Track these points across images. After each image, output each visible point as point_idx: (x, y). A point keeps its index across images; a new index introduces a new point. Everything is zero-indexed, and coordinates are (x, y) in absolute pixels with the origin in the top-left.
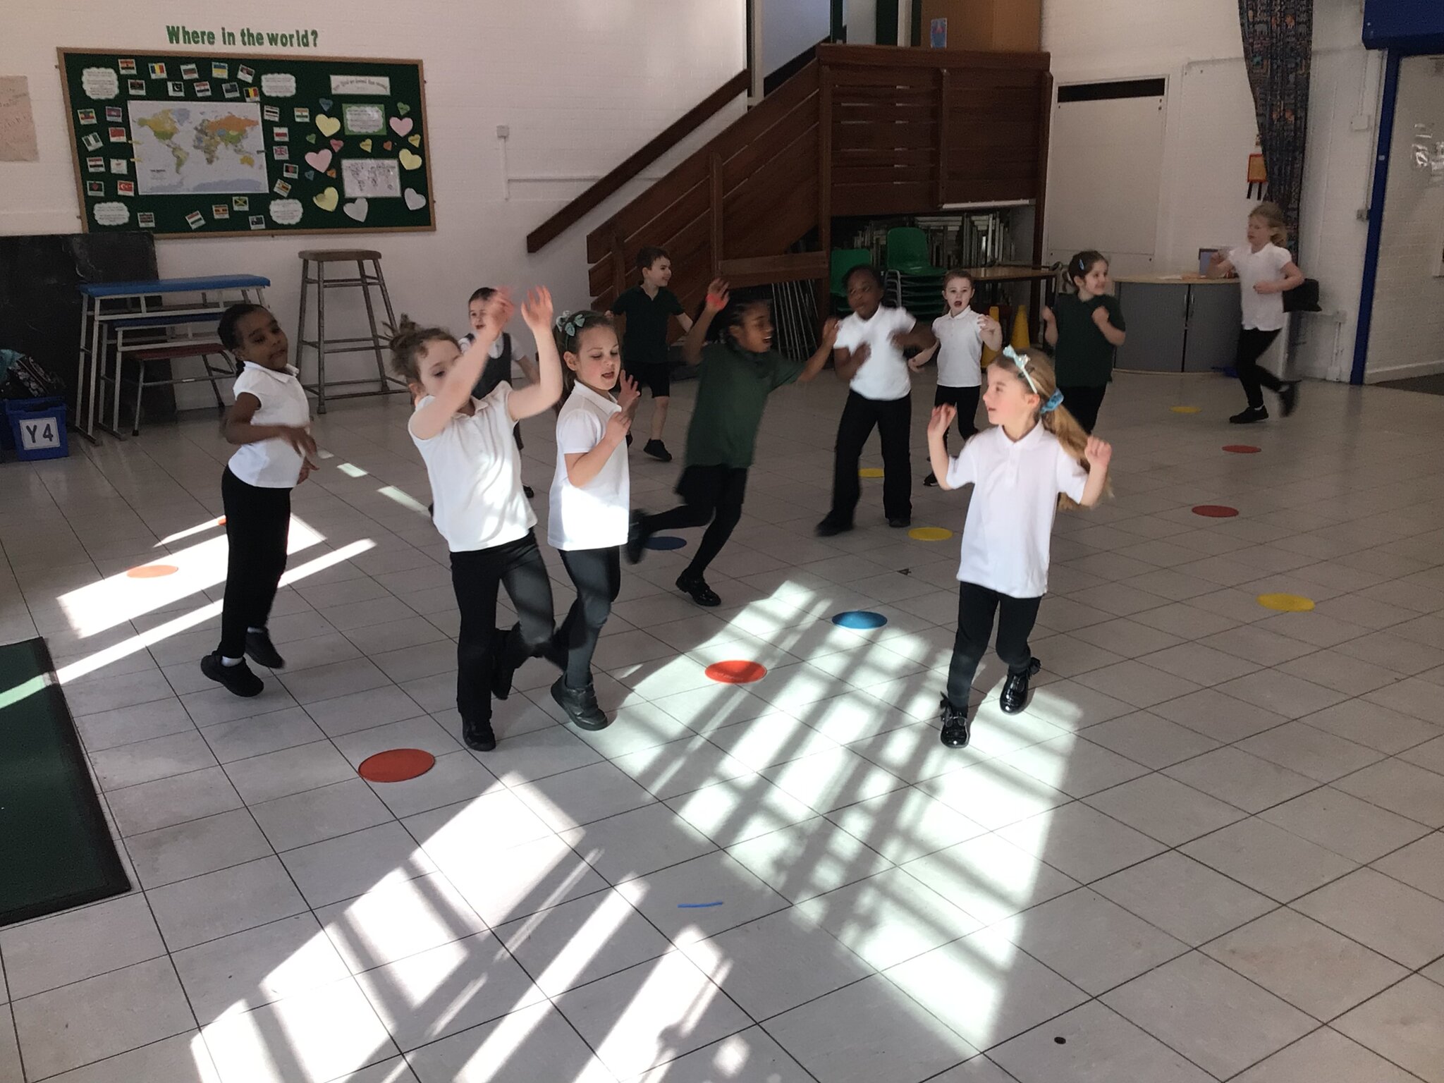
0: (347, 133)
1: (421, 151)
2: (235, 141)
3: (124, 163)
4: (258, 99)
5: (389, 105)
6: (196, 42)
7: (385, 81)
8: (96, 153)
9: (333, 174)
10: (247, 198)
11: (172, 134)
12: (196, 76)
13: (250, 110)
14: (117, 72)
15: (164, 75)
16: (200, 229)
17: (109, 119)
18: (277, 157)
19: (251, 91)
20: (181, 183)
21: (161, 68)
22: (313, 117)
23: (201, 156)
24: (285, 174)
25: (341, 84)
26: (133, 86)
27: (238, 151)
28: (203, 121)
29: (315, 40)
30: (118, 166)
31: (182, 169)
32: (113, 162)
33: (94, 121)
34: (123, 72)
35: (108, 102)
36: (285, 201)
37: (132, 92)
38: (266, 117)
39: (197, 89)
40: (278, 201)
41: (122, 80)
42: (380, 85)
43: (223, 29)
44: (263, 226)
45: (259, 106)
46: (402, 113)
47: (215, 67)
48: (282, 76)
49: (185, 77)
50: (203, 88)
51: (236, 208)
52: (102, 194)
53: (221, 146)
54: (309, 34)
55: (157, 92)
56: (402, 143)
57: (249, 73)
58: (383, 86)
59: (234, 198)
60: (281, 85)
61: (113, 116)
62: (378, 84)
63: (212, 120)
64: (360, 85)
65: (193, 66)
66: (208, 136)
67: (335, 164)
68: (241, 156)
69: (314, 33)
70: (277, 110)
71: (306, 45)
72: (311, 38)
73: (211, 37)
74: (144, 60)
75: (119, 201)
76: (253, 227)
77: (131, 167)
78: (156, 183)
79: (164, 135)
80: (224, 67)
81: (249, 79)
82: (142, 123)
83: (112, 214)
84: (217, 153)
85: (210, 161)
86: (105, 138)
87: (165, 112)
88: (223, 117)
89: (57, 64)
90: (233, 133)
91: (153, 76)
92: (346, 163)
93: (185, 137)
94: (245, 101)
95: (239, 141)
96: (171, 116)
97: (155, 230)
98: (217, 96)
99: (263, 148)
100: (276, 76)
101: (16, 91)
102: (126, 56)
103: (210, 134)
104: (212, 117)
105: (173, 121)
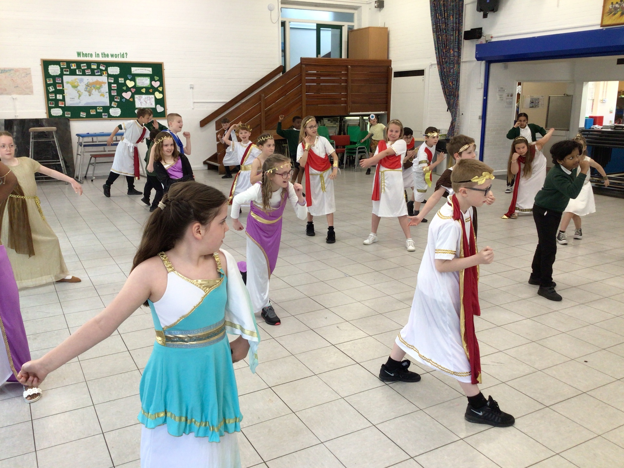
0: (137, 86)
1: (162, 92)
2: (99, 89)
3: (61, 96)
4: (107, 75)
5: (152, 77)
6: (86, 57)
7: (150, 69)
8: (52, 92)
9: (131, 100)
10: (102, 107)
11: (77, 87)
12: (86, 68)
13: (104, 79)
14: (60, 66)
15: (75, 67)
16: (85, 117)
17: (57, 81)
18: (113, 94)
19: (104, 72)
20: (80, 102)
21: (74, 65)
22: (125, 81)
23: (87, 93)
24: (115, 100)
25: (134, 70)
26: (65, 71)
27: (99, 92)
28: (88, 82)
29: (126, 56)
30: (59, 97)
31: (80, 98)
32: (58, 95)
33: (52, 82)
34: (62, 66)
35: (57, 76)
36: (115, 108)
37: (65, 73)
38: (109, 81)
39: (86, 72)
40: (112, 109)
41: (62, 69)
42: (149, 71)
43: (96, 52)
44: (107, 117)
45: (107, 77)
46: (156, 80)
47: (93, 65)
48: (115, 67)
49: (82, 68)
50: (88, 72)
51: (98, 111)
52: (54, 106)
53: (94, 91)
54: (125, 54)
55: (73, 73)
56: (156, 90)
57: (104, 67)
59: (98, 107)
60: (114, 70)
62: (147, 70)
63: (91, 82)
64: (141, 70)
65: (85, 64)
66: (89, 87)
67: (133, 96)
68: (100, 94)
70: (113, 79)
71: (123, 57)
73: (91, 55)
74: (69, 63)
75: (59, 108)
76: (103, 117)
77: (64, 97)
78: (71, 102)
79: (75, 87)
80: (95, 65)
81: (104, 69)
82: (68, 83)
83: (57, 112)
84: (92, 93)
85: (90, 95)
86: (55, 88)
87: (76, 79)
88: (95, 81)
89: (41, 64)
90: (98, 86)
91: (72, 68)
92: (136, 96)
93: (82, 87)
94: (102, 76)
96: (77, 80)
97: (71, 118)
98: (93, 74)
99: (108, 91)
100: (113, 67)
101: (27, 73)
102: (63, 61)
103: (90, 86)
104: (91, 81)
105: (78, 82)
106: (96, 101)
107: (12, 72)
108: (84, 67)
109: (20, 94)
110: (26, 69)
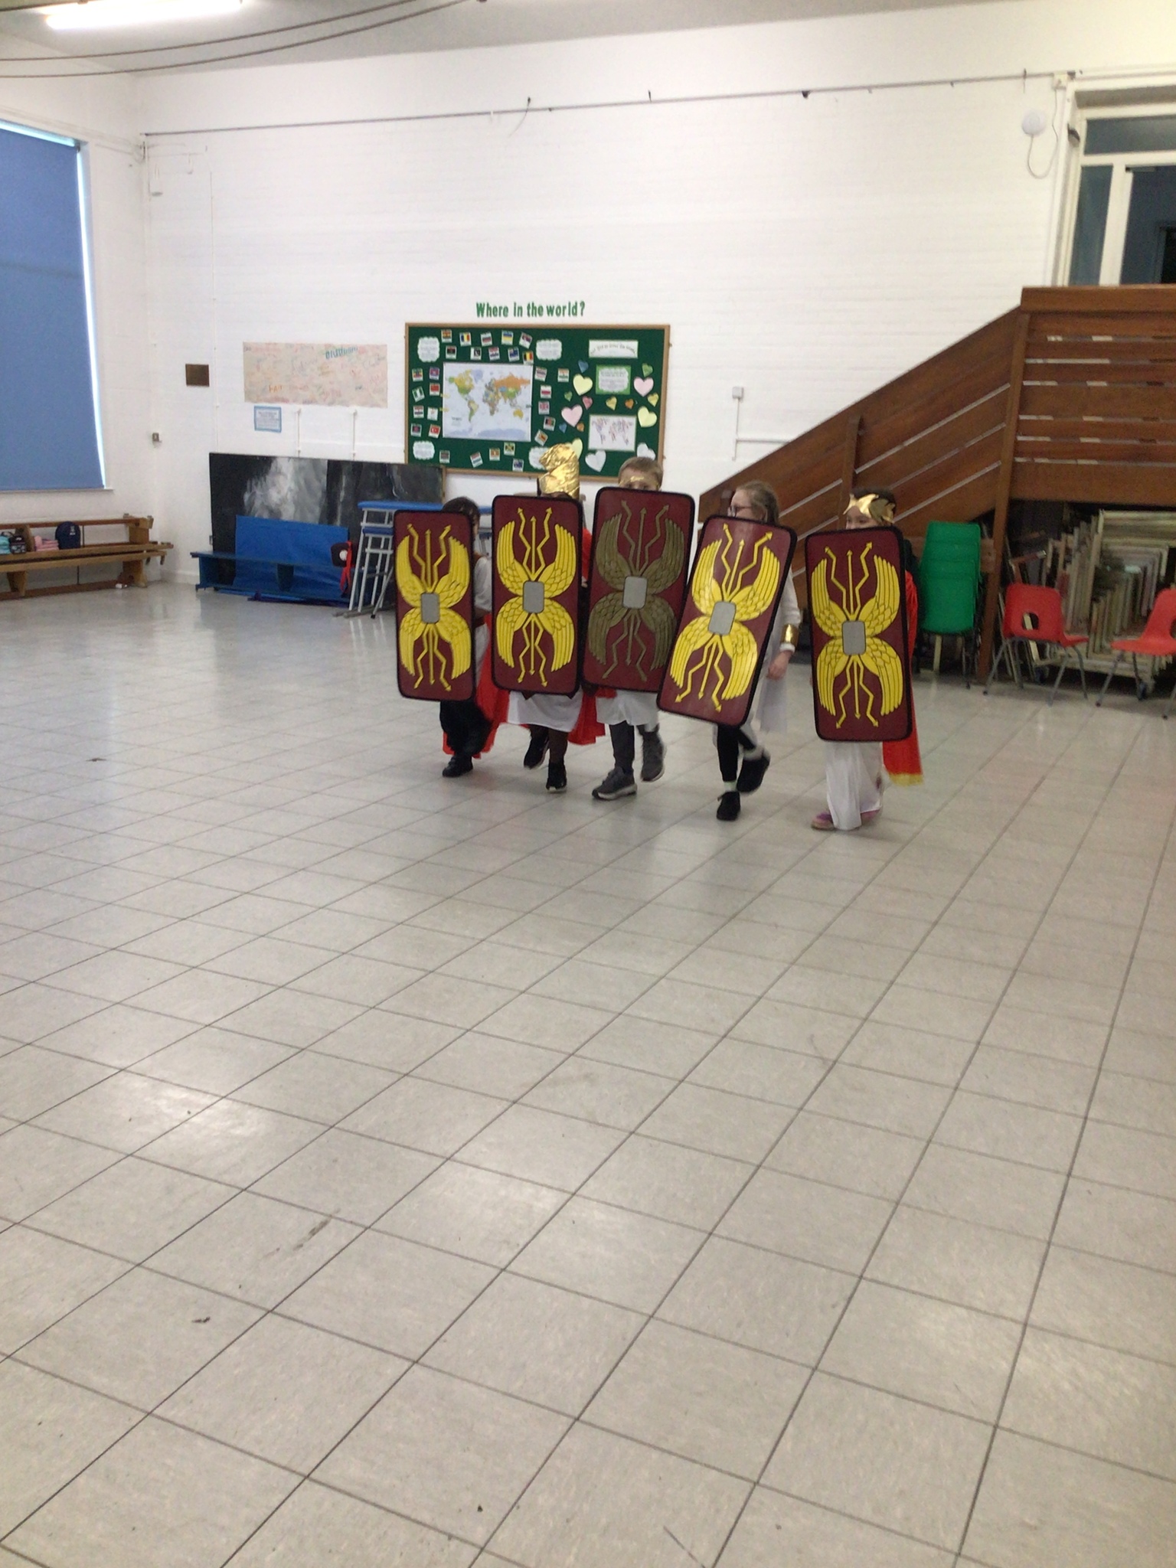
0: (597, 392)
1: (657, 410)
2: (511, 397)
3: (436, 412)
4: (532, 362)
5: (635, 368)
6: (495, 315)
7: (634, 345)
8: (420, 403)
9: (581, 428)
10: (514, 445)
11: (469, 390)
12: (490, 343)
13: (524, 371)
14: (440, 340)
15: (470, 343)
16: (479, 467)
17: (431, 377)
18: (541, 411)
19: (528, 355)
20: (471, 430)
21: (468, 337)
22: (571, 378)
23: (486, 408)
24: (545, 426)
25: (598, 348)
26: (449, 351)
27: (513, 405)
28: (492, 379)
29: (582, 310)
30: (433, 414)
31: (473, 418)
32: (430, 410)
33: (421, 379)
34: (443, 340)
35: (432, 364)
36: (542, 449)
37: (448, 356)
38: (536, 377)
39: (490, 353)
40: (537, 449)
41: (442, 346)
42: (629, 349)
43: (515, 304)
44: (521, 469)
45: (532, 368)
46: (645, 374)
47: (505, 335)
48: (552, 342)
49: (483, 344)
50: (494, 354)
51: (506, 452)
52: (419, 435)
53: (501, 401)
54: (579, 305)
55: (463, 357)
56: (641, 401)
57: (528, 340)
58: (632, 350)
59: (506, 444)
60: (549, 350)
61: (434, 377)
62: (628, 348)
64: (614, 349)
65: (489, 335)
66: (497, 391)
67: (584, 420)
68: (514, 410)
69: (583, 304)
70: (545, 371)
71: (575, 314)
72: (579, 308)
73: (506, 309)
74: (457, 330)
75: (429, 441)
76: (514, 469)
77: (440, 414)
78: (454, 429)
79: (464, 391)
80: (511, 336)
81: (527, 345)
82: (451, 380)
83: (425, 450)
84: (498, 406)
85: (492, 413)
86: (426, 392)
87: (467, 372)
88: (506, 377)
89: (404, 335)
90: (511, 390)
91: (462, 344)
92: (593, 418)
93: (478, 393)
94: (522, 363)
95: (514, 396)
96: (469, 375)
97: (447, 465)
98: (503, 360)
99: (530, 403)
100: (547, 342)
101: (379, 355)
102: (445, 328)
103: (495, 389)
104: (497, 377)
105: (471, 380)
106: (504, 427)
107: (354, 353)
108: (486, 340)
109: (363, 404)
110: (378, 347)
